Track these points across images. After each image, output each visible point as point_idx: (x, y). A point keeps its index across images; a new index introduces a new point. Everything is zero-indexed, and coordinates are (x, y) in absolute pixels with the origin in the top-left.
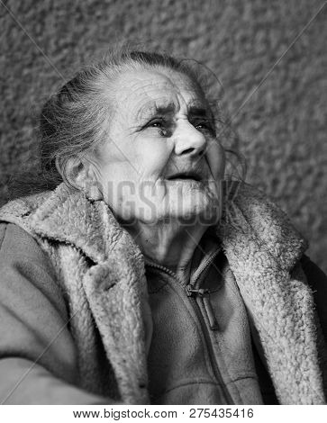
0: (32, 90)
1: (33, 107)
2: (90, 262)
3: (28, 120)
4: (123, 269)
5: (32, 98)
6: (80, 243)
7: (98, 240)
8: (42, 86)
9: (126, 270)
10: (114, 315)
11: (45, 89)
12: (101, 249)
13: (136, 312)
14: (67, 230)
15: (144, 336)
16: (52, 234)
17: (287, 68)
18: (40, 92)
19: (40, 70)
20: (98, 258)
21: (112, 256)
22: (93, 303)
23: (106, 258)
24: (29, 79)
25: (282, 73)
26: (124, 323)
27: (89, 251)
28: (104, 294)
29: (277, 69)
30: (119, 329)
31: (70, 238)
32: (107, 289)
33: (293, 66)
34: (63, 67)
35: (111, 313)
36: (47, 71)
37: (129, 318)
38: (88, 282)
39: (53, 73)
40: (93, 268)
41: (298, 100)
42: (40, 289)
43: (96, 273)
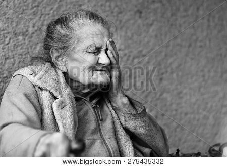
0: (22, 23)
1: (23, 29)
2: (55, 98)
3: (21, 34)
4: (68, 101)
5: (22, 26)
6: (52, 91)
7: (59, 89)
8: (26, 21)
9: (69, 102)
10: (64, 119)
11: (27, 22)
12: (60, 93)
13: (72, 118)
14: (47, 85)
15: (74, 128)
16: (41, 86)
17: (117, 16)
18: (25, 24)
19: (25, 16)
20: (59, 96)
21: (64, 96)
22: (56, 114)
23: (62, 97)
24: (22, 18)
25: (116, 18)
26: (67, 123)
27: (55, 94)
28: (60, 111)
29: (114, 16)
30: (65, 125)
31: (48, 88)
32: (61, 109)
33: (120, 15)
34: (34, 14)
35: (63, 118)
36: (28, 16)
37: (69, 121)
38: (55, 106)
39: (31, 17)
40: (57, 100)
41: (121, 28)
42: (33, 104)
43: (58, 102)
